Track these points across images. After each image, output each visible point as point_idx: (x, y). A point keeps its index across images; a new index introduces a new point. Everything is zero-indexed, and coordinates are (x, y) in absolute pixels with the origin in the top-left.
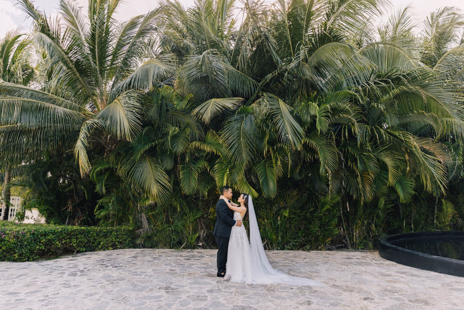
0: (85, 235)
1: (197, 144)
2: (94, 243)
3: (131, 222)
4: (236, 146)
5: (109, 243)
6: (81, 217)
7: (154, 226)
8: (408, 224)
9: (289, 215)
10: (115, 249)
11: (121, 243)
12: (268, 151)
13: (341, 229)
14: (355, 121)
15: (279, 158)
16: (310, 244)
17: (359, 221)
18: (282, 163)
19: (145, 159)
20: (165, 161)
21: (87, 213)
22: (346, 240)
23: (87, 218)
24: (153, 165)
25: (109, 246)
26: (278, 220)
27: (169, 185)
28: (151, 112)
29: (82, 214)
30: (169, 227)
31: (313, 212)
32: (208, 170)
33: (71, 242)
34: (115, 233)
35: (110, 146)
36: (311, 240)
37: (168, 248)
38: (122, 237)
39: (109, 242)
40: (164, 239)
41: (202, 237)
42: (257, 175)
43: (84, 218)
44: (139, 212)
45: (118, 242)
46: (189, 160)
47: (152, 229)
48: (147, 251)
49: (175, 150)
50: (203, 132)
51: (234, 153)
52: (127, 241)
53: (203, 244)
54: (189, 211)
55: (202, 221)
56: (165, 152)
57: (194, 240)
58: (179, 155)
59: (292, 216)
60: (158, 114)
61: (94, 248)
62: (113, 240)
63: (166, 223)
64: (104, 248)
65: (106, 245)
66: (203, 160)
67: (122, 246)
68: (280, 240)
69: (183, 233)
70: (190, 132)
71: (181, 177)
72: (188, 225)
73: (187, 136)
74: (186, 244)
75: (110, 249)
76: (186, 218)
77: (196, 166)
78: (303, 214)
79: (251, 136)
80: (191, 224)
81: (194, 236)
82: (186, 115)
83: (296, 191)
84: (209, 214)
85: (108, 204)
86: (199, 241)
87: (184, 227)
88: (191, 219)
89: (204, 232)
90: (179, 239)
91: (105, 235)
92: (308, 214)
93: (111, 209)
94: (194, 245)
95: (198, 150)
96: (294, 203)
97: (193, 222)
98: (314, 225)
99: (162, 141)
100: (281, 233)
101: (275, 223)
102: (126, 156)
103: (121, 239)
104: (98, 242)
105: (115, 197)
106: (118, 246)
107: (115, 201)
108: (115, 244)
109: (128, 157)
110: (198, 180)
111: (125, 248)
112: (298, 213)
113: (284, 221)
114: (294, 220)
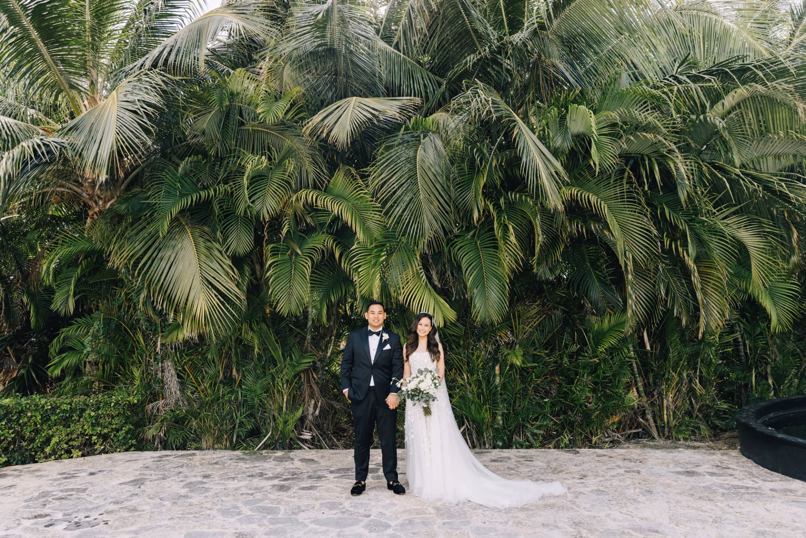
0: (10, 420)
1: (311, 195)
2: (32, 440)
3: (137, 382)
4: (407, 199)
5: (74, 440)
6: (14, 370)
7: (193, 393)
8: (762, 377)
9: (524, 363)
10: (88, 454)
11: (105, 437)
13: (632, 392)
14: (674, 147)
15: (510, 227)
16: (571, 432)
17: (674, 374)
19: (184, 230)
20: (234, 235)
21: (30, 360)
22: (646, 419)
23: (28, 373)
24: (202, 244)
25: (73, 447)
26: (495, 374)
27: (237, 293)
29: (18, 362)
30: (232, 392)
31: (578, 353)
32: (337, 255)
34: (93, 414)
36: (574, 422)
37: (226, 448)
38: (110, 424)
39: (74, 436)
40: (216, 425)
41: (310, 418)
42: (460, 267)
43: (22, 371)
44: (159, 357)
45: (99, 435)
46: (289, 232)
47: (188, 400)
48: (173, 457)
49: (257, 207)
50: (325, 171)
51: (401, 216)
52: (123, 432)
53: (312, 435)
54: (283, 355)
55: (314, 379)
56: (232, 213)
57: (291, 426)
58: (267, 220)
59: (529, 365)
60: (219, 128)
61: (33, 453)
62: (85, 430)
63: (224, 384)
64: (59, 453)
65: (65, 446)
66: (324, 232)
67: (108, 446)
68: (501, 423)
69: (266, 409)
70: (294, 168)
71: (269, 273)
72: (278, 389)
73: (289, 176)
74: (272, 435)
75: (75, 455)
76: (273, 370)
77: (307, 247)
78: (553, 359)
79: (438, 177)
80: (285, 387)
81: (292, 416)
82: (286, 133)
83: (538, 305)
84: (327, 360)
85: (83, 339)
86: (302, 428)
87: (268, 394)
88: (286, 374)
89: (316, 406)
90: (254, 424)
91: (66, 417)
92: (565, 359)
93: (87, 352)
94: (291, 439)
95: (310, 209)
96: (531, 333)
97: (290, 380)
98: (580, 385)
99: (227, 187)
100: (504, 407)
101: (488, 381)
102: (133, 223)
103: (106, 427)
104: (45, 437)
105: (100, 321)
106: (97, 447)
107: (101, 330)
108: (90, 440)
109: (139, 225)
110: (310, 278)
111: (116, 451)
112: (543, 356)
113: (510, 375)
114: (534, 375)
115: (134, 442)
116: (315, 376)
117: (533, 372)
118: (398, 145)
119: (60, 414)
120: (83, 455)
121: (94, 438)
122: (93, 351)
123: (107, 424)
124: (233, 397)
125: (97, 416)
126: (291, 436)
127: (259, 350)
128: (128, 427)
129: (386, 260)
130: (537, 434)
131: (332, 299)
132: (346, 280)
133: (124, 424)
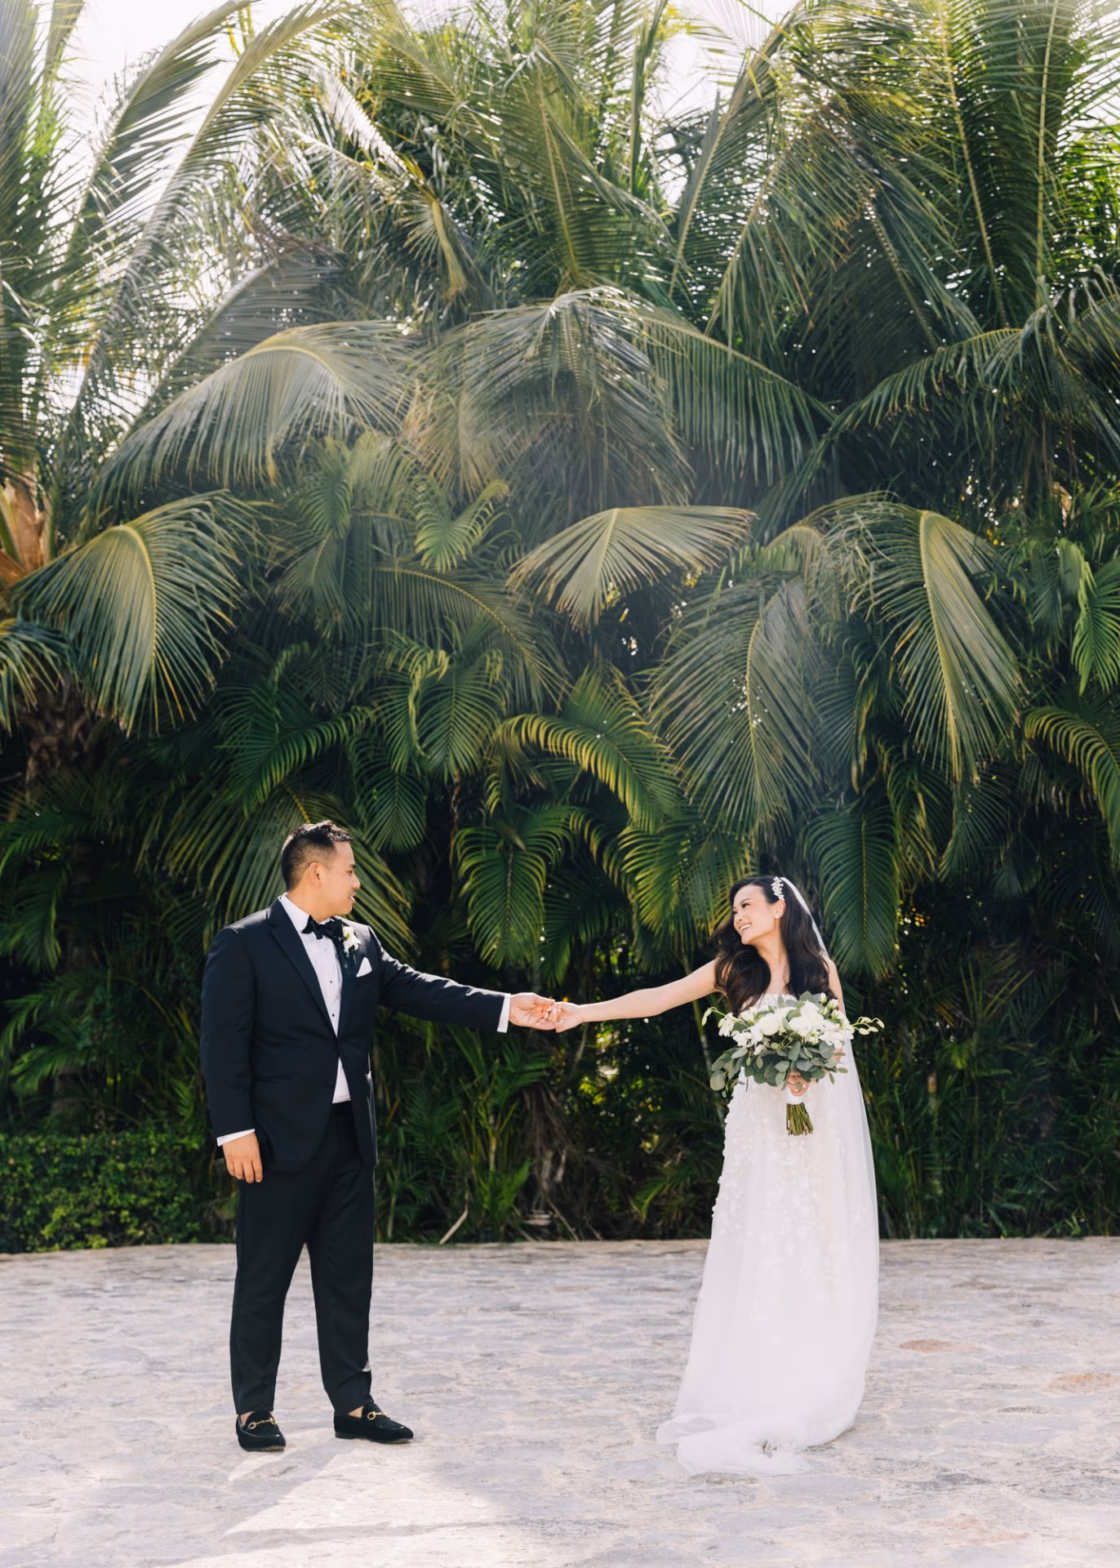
1: (535, 728)
2: (18, 1212)
3: (186, 1113)
4: (722, 742)
10: (117, 1244)
11: (142, 1215)
12: (872, 762)
15: (920, 797)
16: (1088, 1212)
19: (291, 804)
20: (387, 810)
25: (91, 1228)
26: (927, 1093)
28: (308, 571)
32: (594, 848)
34: (121, 1166)
35: (60, 725)
36: (1089, 1190)
38: (152, 1188)
39: (90, 1208)
41: (545, 1186)
45: (134, 1210)
46: (499, 805)
49: (436, 757)
50: (563, 669)
51: (712, 773)
52: (175, 1205)
53: (551, 1218)
54: (485, 1055)
55: (551, 1103)
56: (384, 767)
57: (506, 1202)
58: (456, 780)
59: (994, 1072)
60: (338, 578)
61: (23, 1236)
62: (109, 1198)
64: (66, 1239)
65: (77, 1225)
66: (564, 803)
67: (150, 1230)
68: (940, 1192)
69: (454, 1165)
70: (504, 672)
71: (467, 886)
72: (477, 1123)
73: (493, 690)
74: (468, 1217)
75: (95, 1245)
76: (467, 1087)
77: (534, 832)
78: (1046, 1061)
79: (791, 692)
80: (491, 1120)
81: (508, 1180)
82: (478, 587)
83: (1015, 949)
84: (575, 1070)
85: (74, 1021)
86: (530, 1207)
87: (457, 1135)
88: (494, 1092)
89: (556, 1161)
90: (433, 1197)
91: (73, 1172)
92: (1073, 1061)
93: (86, 1048)
94: (508, 1227)
95: (536, 754)
96: (1004, 1008)
97: (502, 1106)
98: (1102, 1114)
99: (370, 713)
100: (943, 1157)
101: (913, 1106)
102: (189, 788)
103: (145, 1195)
104: (41, 1206)
105: (105, 986)
106: (131, 1231)
107: (108, 1004)
108: (117, 1218)
109: (201, 790)
110: (544, 894)
111: (166, 1242)
112: (1025, 1054)
113: (957, 1095)
114: (1003, 1092)
115: (196, 1226)
116: (553, 1098)
117: (1003, 1086)
118: (710, 625)
119: (63, 1165)
120: (109, 1245)
121: (125, 1213)
122: (94, 1045)
123: (145, 1188)
124: (387, 1140)
125: (128, 1170)
126: (508, 1220)
127: (435, 1044)
128: (184, 1195)
129: (689, 855)
130: (1010, 1211)
131: (583, 937)
132: (614, 898)
133: (177, 1189)
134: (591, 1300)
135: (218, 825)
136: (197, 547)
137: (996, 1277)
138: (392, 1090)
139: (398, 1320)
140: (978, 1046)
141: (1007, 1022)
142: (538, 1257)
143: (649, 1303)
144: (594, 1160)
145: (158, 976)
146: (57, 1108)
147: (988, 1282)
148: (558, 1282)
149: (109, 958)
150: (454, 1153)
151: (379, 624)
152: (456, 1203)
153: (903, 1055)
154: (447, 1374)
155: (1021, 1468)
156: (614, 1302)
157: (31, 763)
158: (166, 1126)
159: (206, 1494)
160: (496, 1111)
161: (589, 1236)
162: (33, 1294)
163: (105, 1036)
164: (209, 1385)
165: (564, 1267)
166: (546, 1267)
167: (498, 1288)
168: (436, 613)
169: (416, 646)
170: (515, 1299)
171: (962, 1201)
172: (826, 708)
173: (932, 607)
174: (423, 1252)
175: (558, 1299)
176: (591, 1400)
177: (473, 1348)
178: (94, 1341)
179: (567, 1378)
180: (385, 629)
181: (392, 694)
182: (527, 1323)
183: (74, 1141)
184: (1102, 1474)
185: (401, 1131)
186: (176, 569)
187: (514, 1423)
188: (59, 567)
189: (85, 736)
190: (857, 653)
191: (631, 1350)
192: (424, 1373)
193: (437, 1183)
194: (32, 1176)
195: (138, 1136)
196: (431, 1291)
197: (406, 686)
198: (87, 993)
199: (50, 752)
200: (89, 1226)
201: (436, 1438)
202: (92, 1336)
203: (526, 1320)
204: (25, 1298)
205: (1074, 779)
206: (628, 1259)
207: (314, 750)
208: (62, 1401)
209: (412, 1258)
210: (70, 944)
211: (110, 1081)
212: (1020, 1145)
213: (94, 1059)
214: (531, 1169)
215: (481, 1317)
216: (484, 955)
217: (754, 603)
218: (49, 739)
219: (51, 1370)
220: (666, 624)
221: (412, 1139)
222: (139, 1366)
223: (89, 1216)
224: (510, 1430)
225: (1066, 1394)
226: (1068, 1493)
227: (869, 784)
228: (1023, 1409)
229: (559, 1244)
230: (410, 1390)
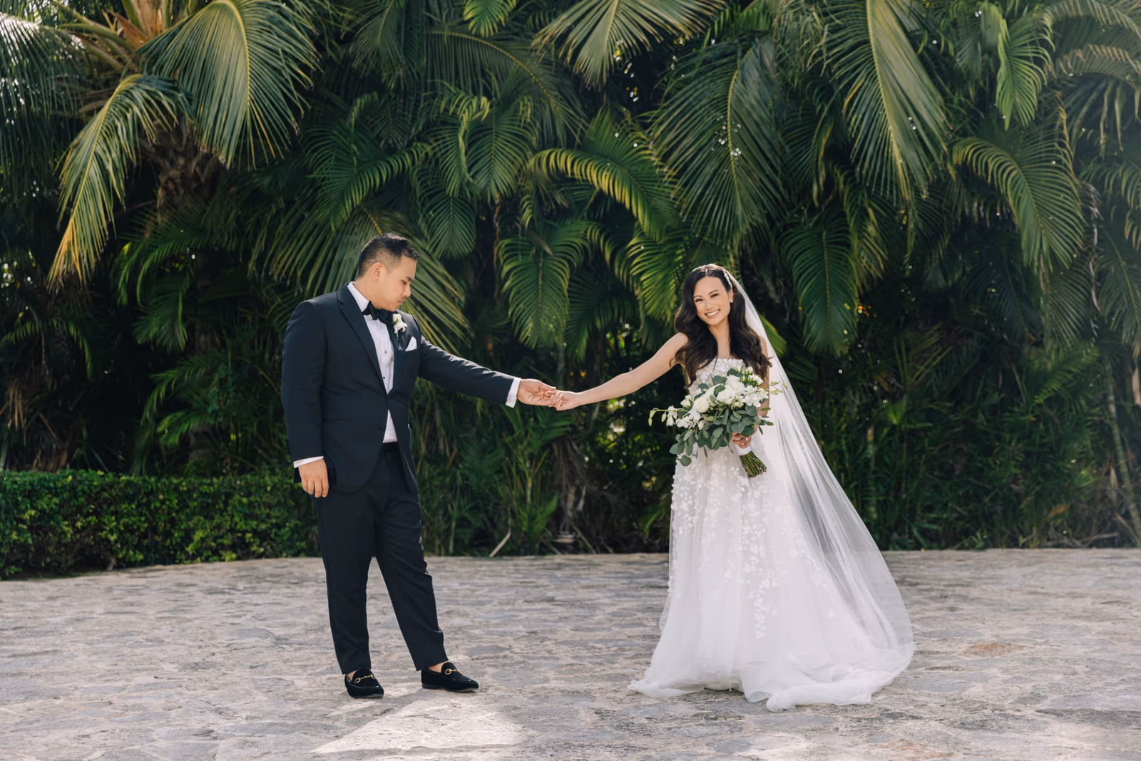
0: (139, 506)
1: (564, 160)
2: (168, 534)
4: (709, 170)
6: (59, 451)
10: (244, 558)
11: (262, 536)
12: (830, 183)
13: (1108, 473)
15: (870, 211)
16: (989, 531)
18: (883, 227)
19: (368, 221)
20: (445, 225)
21: (85, 434)
22: (1127, 516)
25: (223, 547)
26: (866, 441)
28: (375, 35)
29: (62, 439)
30: (443, 474)
31: (1001, 407)
32: (608, 256)
33: (99, 527)
34: (245, 500)
35: (181, 161)
36: (991, 514)
38: (268, 516)
39: (222, 532)
41: (570, 513)
45: (256, 533)
46: (532, 219)
49: (481, 182)
50: (582, 113)
51: (702, 194)
52: (287, 529)
53: (575, 538)
55: (574, 451)
56: (440, 191)
57: (540, 525)
58: (497, 202)
59: (919, 425)
60: (399, 40)
61: (172, 552)
62: (236, 524)
63: (429, 461)
64: (205, 554)
65: (213, 544)
66: (583, 218)
67: (269, 547)
68: (875, 516)
69: (500, 498)
70: (533, 114)
71: (507, 284)
72: (517, 467)
73: (524, 128)
74: (511, 537)
75: (227, 558)
76: (508, 440)
77: (559, 242)
78: (961, 416)
79: (763, 127)
80: (528, 464)
81: (541, 509)
82: (512, 45)
83: (939, 330)
84: (591, 426)
85: (204, 391)
86: (558, 529)
87: (501, 476)
88: (529, 444)
89: (578, 494)
90: (483, 521)
91: (208, 505)
92: (981, 416)
93: (214, 411)
94: (542, 544)
95: (561, 179)
96: (928, 377)
97: (536, 453)
98: (1003, 456)
99: (428, 149)
100: (878, 490)
101: (855, 451)
102: (288, 209)
103: (264, 521)
104: (185, 529)
105: (227, 364)
106: (254, 548)
107: (230, 378)
108: (243, 538)
109: (296, 211)
110: (568, 291)
111: (281, 556)
112: (944, 411)
113: (890, 443)
114: (926, 441)
115: (303, 544)
116: (575, 447)
117: (927, 436)
118: (696, 76)
119: (200, 500)
120: (238, 559)
121: (249, 535)
122: (221, 409)
123: (264, 516)
124: (448, 480)
125: (250, 503)
126: (541, 539)
127: (483, 407)
128: (293, 522)
129: (683, 261)
130: (928, 530)
131: (598, 324)
132: (624, 294)
133: (287, 517)
134: (609, 595)
135: (311, 240)
136: (281, 17)
137: (919, 577)
138: (451, 442)
139: (462, 609)
140: (908, 405)
141: (931, 387)
142: (567, 565)
143: (653, 596)
144: (607, 494)
145: (267, 356)
146: (194, 457)
147: (914, 581)
148: (584, 582)
149: (229, 342)
150: (499, 489)
151: (433, 77)
152: (501, 527)
153: (849, 414)
154: (502, 645)
155: (946, 709)
156: (626, 596)
157: (160, 193)
158: (277, 470)
159: (326, 728)
160: (531, 457)
161: (604, 551)
162: (183, 593)
163: (229, 402)
164: (322, 653)
165: (587, 572)
166: (573, 572)
167: (537, 587)
168: (478, 67)
169: (462, 94)
170: (550, 594)
171: (892, 523)
172: (792, 140)
173: (876, 61)
174: (478, 563)
175: (583, 594)
176: (613, 663)
177: (521, 628)
178: (233, 624)
179: (594, 648)
180: (437, 80)
181: (446, 133)
182: (561, 611)
183: (209, 481)
184: (1007, 712)
185: (458, 473)
186: (265, 35)
187: (557, 679)
188: (174, 35)
189: (202, 170)
190: (817, 95)
191: (641, 628)
192: (484, 645)
193: (486, 511)
194: (177, 507)
195: (257, 477)
196: (486, 589)
197: (456, 126)
198: (214, 369)
199: (175, 184)
200: (222, 544)
201: (497, 689)
202: (231, 621)
203: (560, 609)
204: (177, 595)
205: (992, 196)
206: (635, 566)
207: (384, 178)
208: (213, 665)
209: (469, 566)
210: (197, 334)
211: (233, 437)
212: (938, 481)
213: (221, 419)
214: (559, 501)
215: (525, 606)
216: (522, 339)
217: (733, 57)
218: (174, 173)
219: (202, 644)
220: (663, 76)
221: (467, 479)
222: (268, 642)
223: (222, 537)
224: (553, 684)
225: (978, 658)
226: (983, 725)
227: (827, 202)
228: (945, 668)
229: (581, 557)
230: (475, 657)
